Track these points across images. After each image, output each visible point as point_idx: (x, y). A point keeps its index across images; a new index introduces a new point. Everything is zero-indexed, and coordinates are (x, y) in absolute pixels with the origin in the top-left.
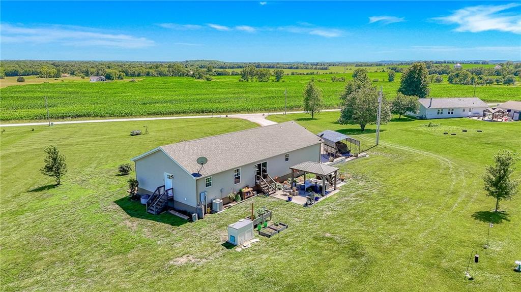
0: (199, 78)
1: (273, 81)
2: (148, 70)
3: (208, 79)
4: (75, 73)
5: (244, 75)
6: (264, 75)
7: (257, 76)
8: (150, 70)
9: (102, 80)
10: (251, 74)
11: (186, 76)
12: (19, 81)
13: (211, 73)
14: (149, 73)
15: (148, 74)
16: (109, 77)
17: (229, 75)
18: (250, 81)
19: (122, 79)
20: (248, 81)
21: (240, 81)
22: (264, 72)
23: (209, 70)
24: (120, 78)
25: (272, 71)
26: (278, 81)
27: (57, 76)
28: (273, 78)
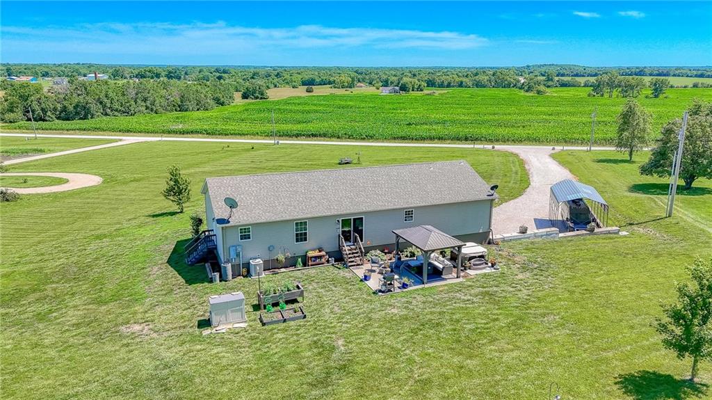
0: (527, 91)
1: (647, 97)
2: (461, 79)
3: (539, 92)
4: (373, 83)
5: (597, 88)
6: (632, 87)
7: (620, 89)
8: (464, 80)
9: (396, 92)
10: (611, 85)
11: (513, 87)
12: (308, 91)
13: (550, 83)
14: (462, 82)
15: (461, 85)
16: (404, 88)
17: (579, 86)
18: (606, 95)
19: (422, 90)
20: (602, 95)
21: (589, 95)
22: (633, 82)
23: (549, 79)
24: (420, 89)
25: (647, 79)
26: (656, 96)
27: (351, 86)
28: (649, 92)
